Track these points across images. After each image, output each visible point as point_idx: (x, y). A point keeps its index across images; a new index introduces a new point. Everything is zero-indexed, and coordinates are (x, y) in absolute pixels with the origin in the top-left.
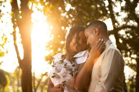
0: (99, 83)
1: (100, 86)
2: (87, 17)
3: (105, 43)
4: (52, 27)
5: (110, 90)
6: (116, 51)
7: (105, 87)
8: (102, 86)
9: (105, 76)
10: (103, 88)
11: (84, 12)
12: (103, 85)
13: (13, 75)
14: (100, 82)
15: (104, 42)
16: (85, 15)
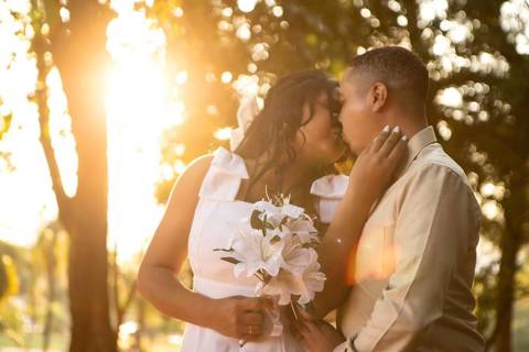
0: (385, 292)
1: (391, 305)
2: (320, 36)
3: (408, 140)
4: (183, 77)
5: (427, 322)
6: (450, 174)
7: (408, 310)
8: (396, 306)
9: (409, 267)
10: (401, 313)
11: (310, 20)
12: (401, 301)
13: (28, 257)
14: (388, 288)
15: (404, 138)
16: (313, 30)
